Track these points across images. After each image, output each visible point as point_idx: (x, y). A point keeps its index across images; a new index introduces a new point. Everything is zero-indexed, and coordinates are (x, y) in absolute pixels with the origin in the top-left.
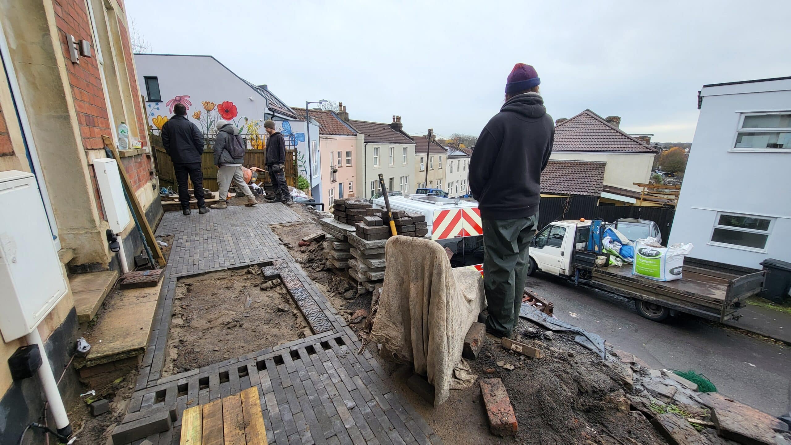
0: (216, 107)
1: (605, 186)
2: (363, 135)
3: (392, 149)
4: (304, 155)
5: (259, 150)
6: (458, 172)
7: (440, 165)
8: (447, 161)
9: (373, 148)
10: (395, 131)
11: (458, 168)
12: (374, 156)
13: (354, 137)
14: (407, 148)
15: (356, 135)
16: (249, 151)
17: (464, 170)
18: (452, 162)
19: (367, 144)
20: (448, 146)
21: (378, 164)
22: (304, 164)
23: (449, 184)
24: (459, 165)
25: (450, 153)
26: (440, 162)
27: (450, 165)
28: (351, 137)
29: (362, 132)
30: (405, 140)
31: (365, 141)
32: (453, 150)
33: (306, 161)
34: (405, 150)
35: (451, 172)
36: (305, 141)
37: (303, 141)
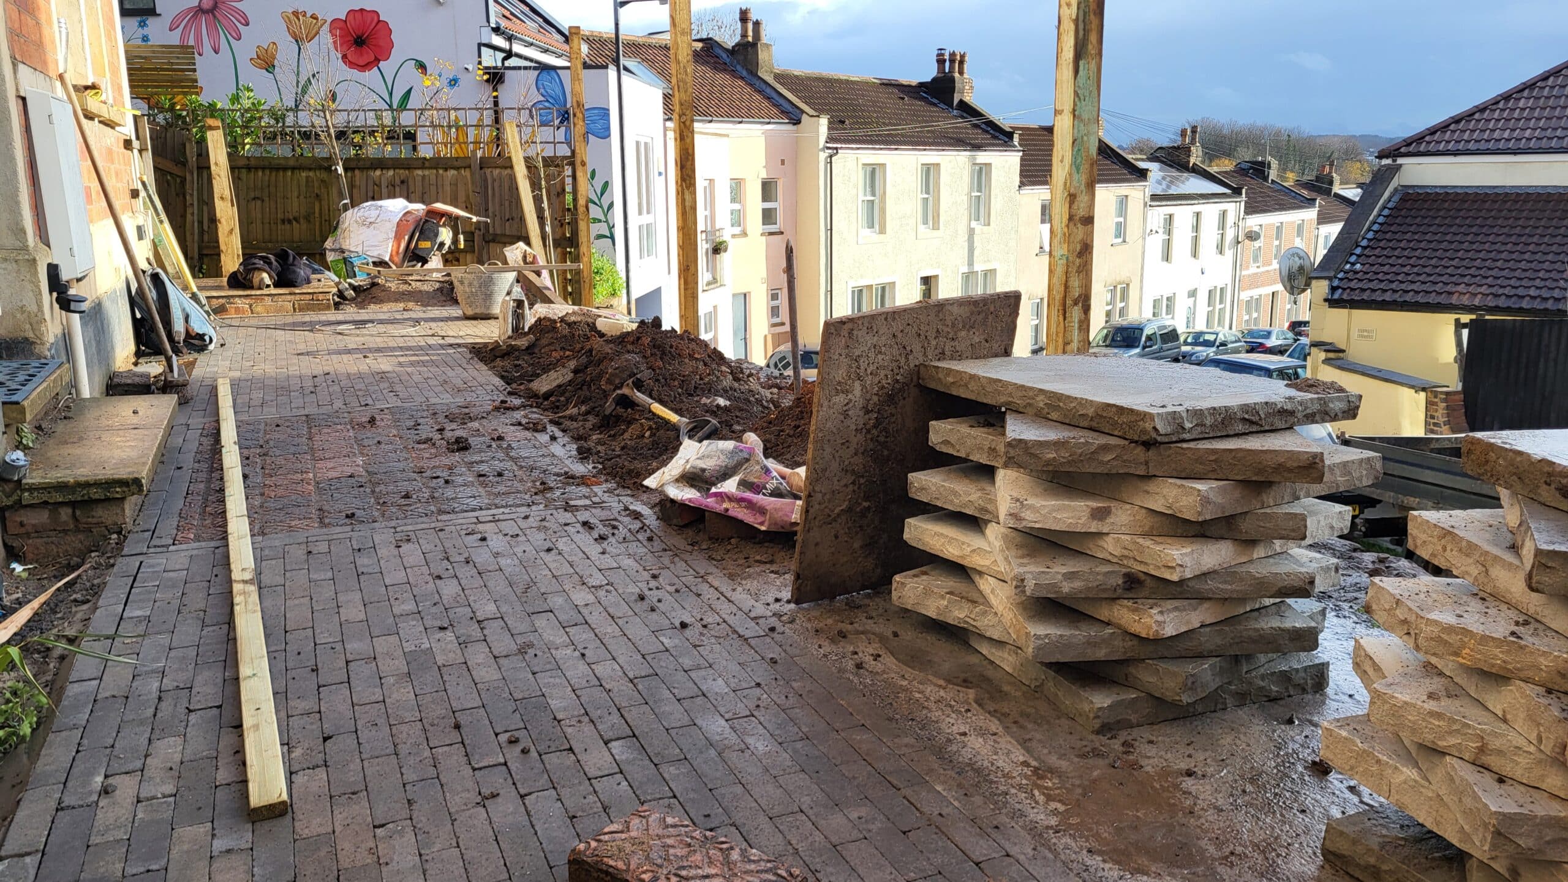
0: (326, 27)
2: (824, 122)
3: (930, 172)
4: (606, 185)
5: (457, 159)
6: (1195, 254)
7: (1120, 231)
8: (1150, 213)
9: (860, 166)
10: (945, 107)
11: (1196, 240)
12: (861, 197)
13: (790, 127)
14: (988, 165)
15: (797, 122)
16: (424, 163)
17: (1221, 250)
18: (1171, 216)
19: (836, 149)
20: (1153, 158)
21: (877, 226)
22: (606, 216)
23: (1156, 303)
24: (1196, 228)
25: (1164, 186)
26: (1121, 219)
27: (1161, 231)
28: (781, 129)
29: (820, 111)
30: (980, 137)
31: (830, 139)
32: (1175, 173)
33: (611, 205)
34: (982, 173)
35: (1167, 257)
36: (609, 135)
37: (605, 134)
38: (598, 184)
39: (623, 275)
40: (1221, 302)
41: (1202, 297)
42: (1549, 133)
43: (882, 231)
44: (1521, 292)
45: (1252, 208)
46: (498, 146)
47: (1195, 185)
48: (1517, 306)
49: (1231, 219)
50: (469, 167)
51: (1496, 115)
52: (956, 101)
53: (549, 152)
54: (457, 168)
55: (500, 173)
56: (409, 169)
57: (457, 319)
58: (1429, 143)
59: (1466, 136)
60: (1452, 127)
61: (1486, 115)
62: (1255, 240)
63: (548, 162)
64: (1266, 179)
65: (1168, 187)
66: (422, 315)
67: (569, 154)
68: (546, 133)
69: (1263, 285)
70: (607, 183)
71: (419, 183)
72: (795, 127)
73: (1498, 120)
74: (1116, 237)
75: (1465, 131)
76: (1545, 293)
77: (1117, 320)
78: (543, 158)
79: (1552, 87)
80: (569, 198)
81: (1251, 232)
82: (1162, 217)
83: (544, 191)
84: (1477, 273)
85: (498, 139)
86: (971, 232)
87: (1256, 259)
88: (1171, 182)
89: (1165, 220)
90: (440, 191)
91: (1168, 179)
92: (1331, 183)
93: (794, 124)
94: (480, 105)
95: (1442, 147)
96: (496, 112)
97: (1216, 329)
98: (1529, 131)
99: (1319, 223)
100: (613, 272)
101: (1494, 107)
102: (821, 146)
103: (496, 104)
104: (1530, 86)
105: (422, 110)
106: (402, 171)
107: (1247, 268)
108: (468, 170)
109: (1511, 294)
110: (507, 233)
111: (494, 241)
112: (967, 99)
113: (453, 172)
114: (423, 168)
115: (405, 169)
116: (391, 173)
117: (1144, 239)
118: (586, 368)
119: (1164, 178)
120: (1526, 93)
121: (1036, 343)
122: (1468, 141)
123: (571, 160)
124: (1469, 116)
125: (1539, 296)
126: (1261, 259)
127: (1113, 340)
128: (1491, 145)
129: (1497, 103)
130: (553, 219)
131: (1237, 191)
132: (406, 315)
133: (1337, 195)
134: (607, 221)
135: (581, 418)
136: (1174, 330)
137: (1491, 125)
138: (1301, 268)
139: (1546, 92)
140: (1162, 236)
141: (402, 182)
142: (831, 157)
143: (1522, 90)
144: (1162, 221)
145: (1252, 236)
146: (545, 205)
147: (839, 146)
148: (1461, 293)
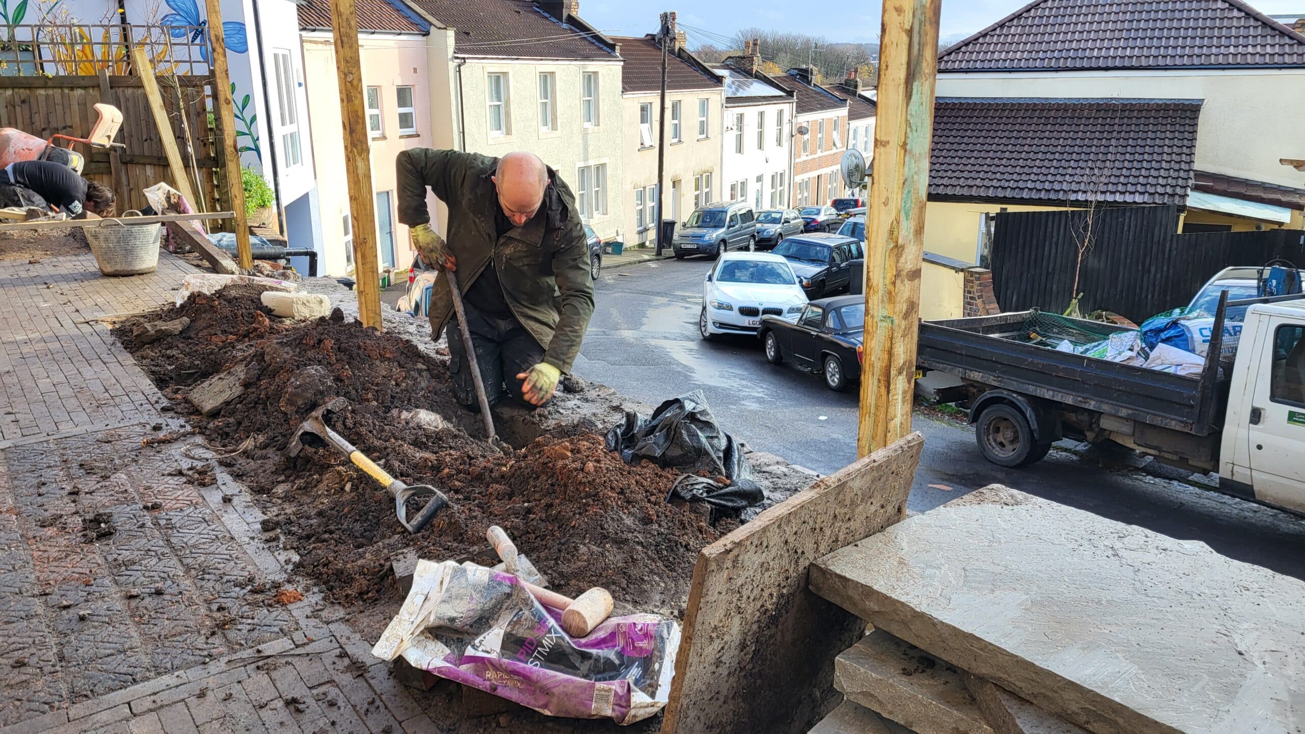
1: (1200, 175)
2: (451, 34)
3: (547, 79)
4: (247, 99)
5: (83, 78)
6: (760, 147)
7: (703, 128)
8: (726, 113)
9: (486, 75)
10: (555, 20)
11: (761, 135)
12: (488, 103)
13: (420, 38)
14: (596, 73)
15: (426, 34)
16: (46, 83)
17: (779, 143)
18: (742, 115)
19: (464, 59)
20: (726, 67)
21: (503, 128)
22: (249, 129)
23: (733, 188)
24: (761, 125)
25: (734, 89)
26: (704, 119)
27: (735, 128)
28: (410, 41)
29: (447, 23)
30: (588, 49)
31: (458, 50)
32: (742, 79)
33: (254, 119)
34: (591, 80)
35: (739, 150)
36: (247, 50)
37: (243, 49)
38: (239, 98)
39: (272, 186)
40: (781, 185)
41: (767, 181)
42: (1034, 55)
43: (508, 132)
44: (1021, 184)
45: (802, 108)
46: (129, 64)
47: (758, 89)
48: (1019, 197)
49: (786, 117)
50: (98, 86)
51: (995, 39)
52: (565, 16)
53: (183, 70)
54: (85, 88)
55: (133, 93)
56: (29, 88)
57: (94, 276)
58: (947, 62)
59: (974, 57)
60: (963, 49)
61: (988, 39)
62: (805, 134)
63: (187, 81)
64: (809, 83)
65: (737, 90)
66: (51, 270)
67: (207, 74)
68: (180, 53)
69: (811, 170)
70: (248, 96)
71: (42, 104)
72: (424, 38)
73: (996, 44)
74: (701, 134)
75: (972, 53)
76: (1039, 186)
77: (702, 204)
78: (179, 77)
79: (1034, 18)
80: (210, 117)
81: (801, 127)
82: (735, 116)
83: (183, 112)
84: (988, 170)
85: (128, 57)
86: (585, 134)
87: (805, 149)
88: (739, 86)
89: (737, 118)
90: (67, 110)
91: (737, 83)
92: (856, 87)
93: (424, 35)
94: (105, 22)
95: (956, 65)
96: (124, 29)
97: (779, 207)
98: (1019, 53)
99: (850, 119)
100: (261, 185)
101: (993, 33)
102: (450, 56)
103: (123, 19)
104: (1018, 16)
105: (39, 26)
106: (22, 91)
107: (800, 157)
108: (96, 89)
109: (1014, 186)
110: (146, 154)
111: (131, 162)
112: (574, 14)
113: (80, 92)
114: (45, 87)
115: (25, 88)
116: (9, 92)
117: (722, 134)
118: (259, 379)
119: (733, 83)
120: (1015, 22)
121: (641, 225)
122: (975, 61)
123: (211, 79)
124: (975, 40)
125: (1035, 188)
126: (809, 150)
127: (703, 221)
128: (993, 65)
129: (995, 30)
130: (196, 139)
131: (790, 94)
132: (36, 270)
133: (861, 96)
134: (250, 134)
135: (259, 453)
136: (751, 211)
137: (992, 48)
138: (857, 166)
139: (1029, 22)
140: (735, 132)
141: (23, 102)
142: (459, 66)
143: (1012, 20)
144: (735, 120)
145: (802, 131)
146: (186, 125)
147: (466, 56)
148: (978, 187)
